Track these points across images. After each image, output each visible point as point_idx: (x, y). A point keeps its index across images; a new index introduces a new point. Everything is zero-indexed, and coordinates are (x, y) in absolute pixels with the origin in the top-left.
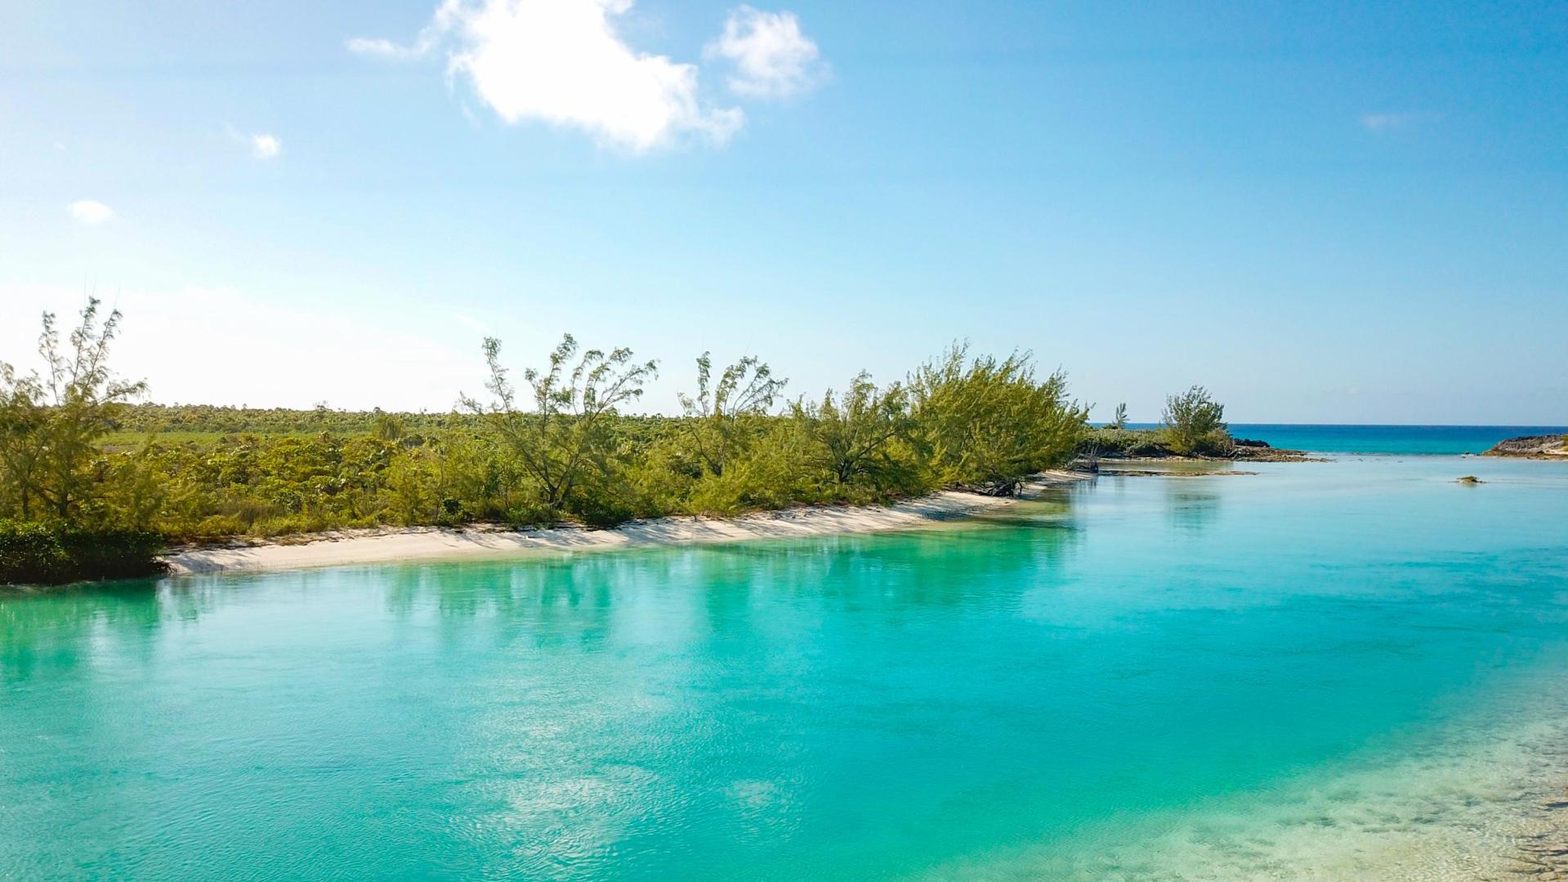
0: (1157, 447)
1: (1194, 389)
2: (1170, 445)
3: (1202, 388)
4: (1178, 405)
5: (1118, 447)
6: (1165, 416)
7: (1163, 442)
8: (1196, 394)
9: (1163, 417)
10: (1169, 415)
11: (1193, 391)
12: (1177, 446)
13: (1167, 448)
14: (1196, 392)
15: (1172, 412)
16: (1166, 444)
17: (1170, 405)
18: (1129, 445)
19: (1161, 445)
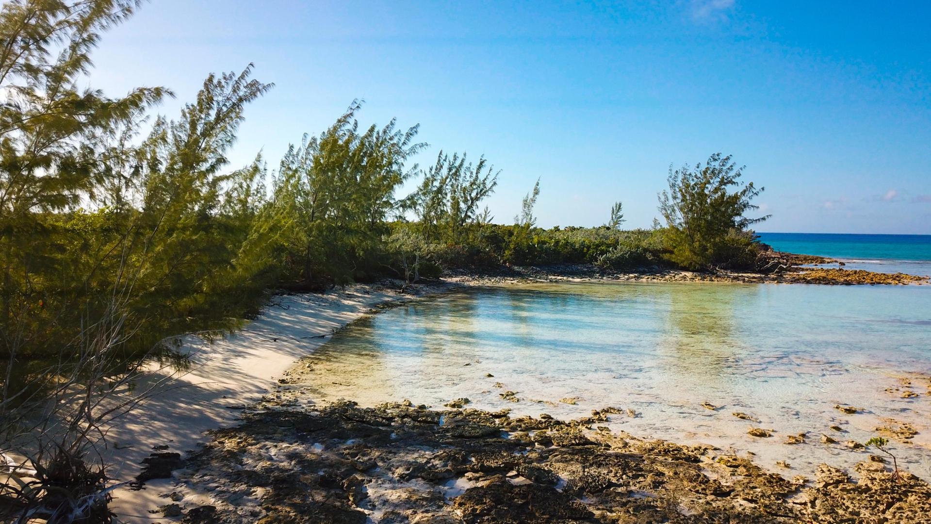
0: (649, 256)
1: (715, 160)
2: (672, 252)
3: (728, 158)
4: (688, 186)
5: (584, 254)
6: (664, 203)
7: (660, 247)
8: (717, 167)
9: (660, 205)
10: (671, 202)
11: (713, 163)
12: (684, 254)
13: (666, 256)
14: (716, 165)
15: (675, 198)
16: (665, 251)
17: (673, 186)
18: (603, 253)
19: (655, 253)
